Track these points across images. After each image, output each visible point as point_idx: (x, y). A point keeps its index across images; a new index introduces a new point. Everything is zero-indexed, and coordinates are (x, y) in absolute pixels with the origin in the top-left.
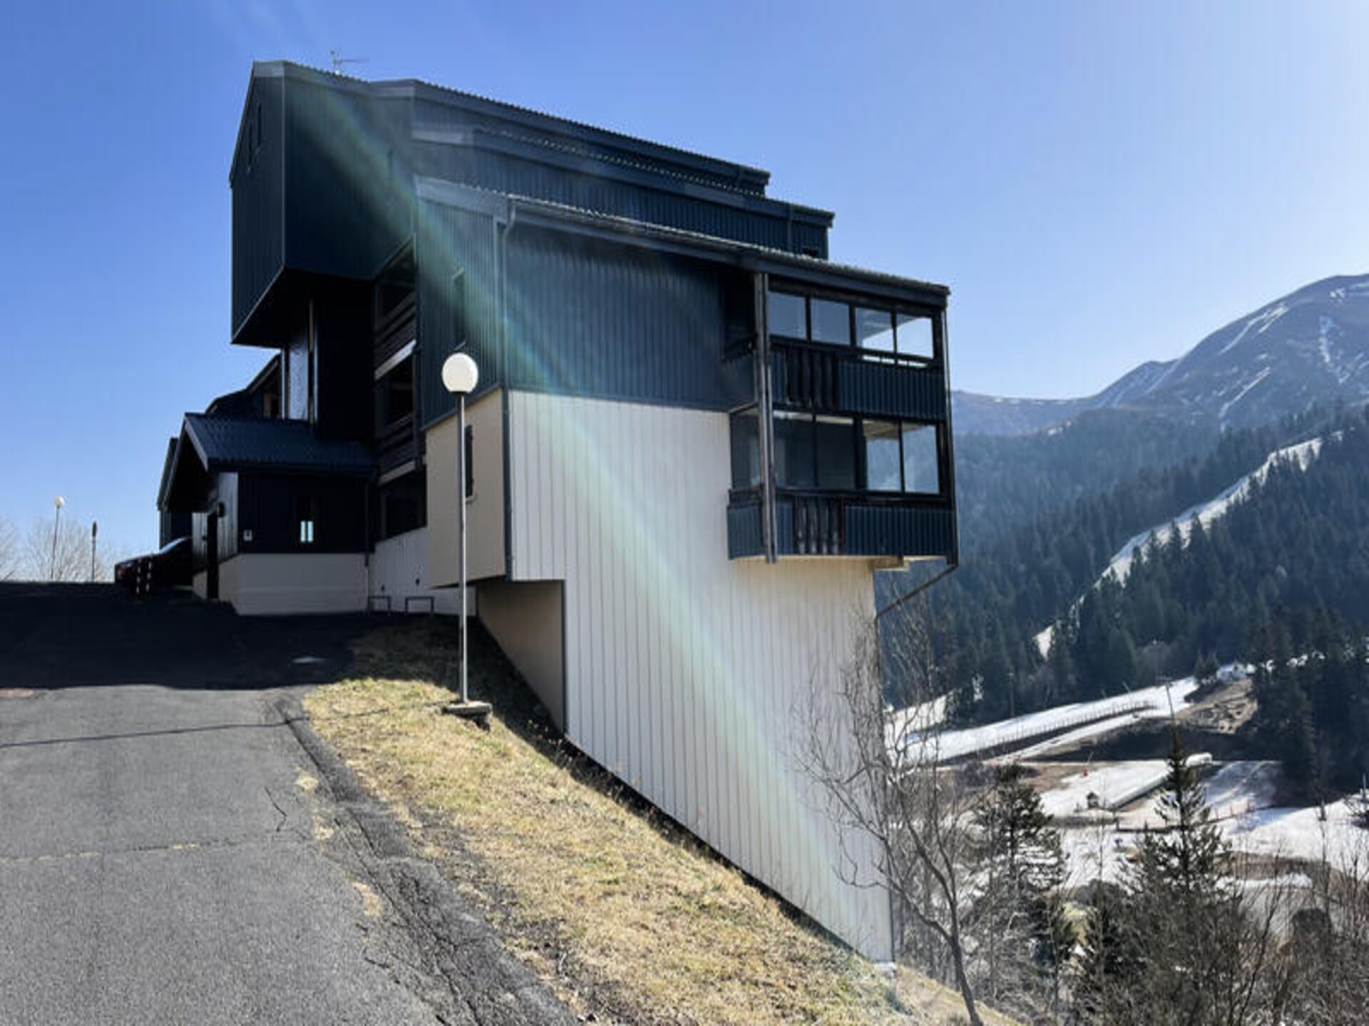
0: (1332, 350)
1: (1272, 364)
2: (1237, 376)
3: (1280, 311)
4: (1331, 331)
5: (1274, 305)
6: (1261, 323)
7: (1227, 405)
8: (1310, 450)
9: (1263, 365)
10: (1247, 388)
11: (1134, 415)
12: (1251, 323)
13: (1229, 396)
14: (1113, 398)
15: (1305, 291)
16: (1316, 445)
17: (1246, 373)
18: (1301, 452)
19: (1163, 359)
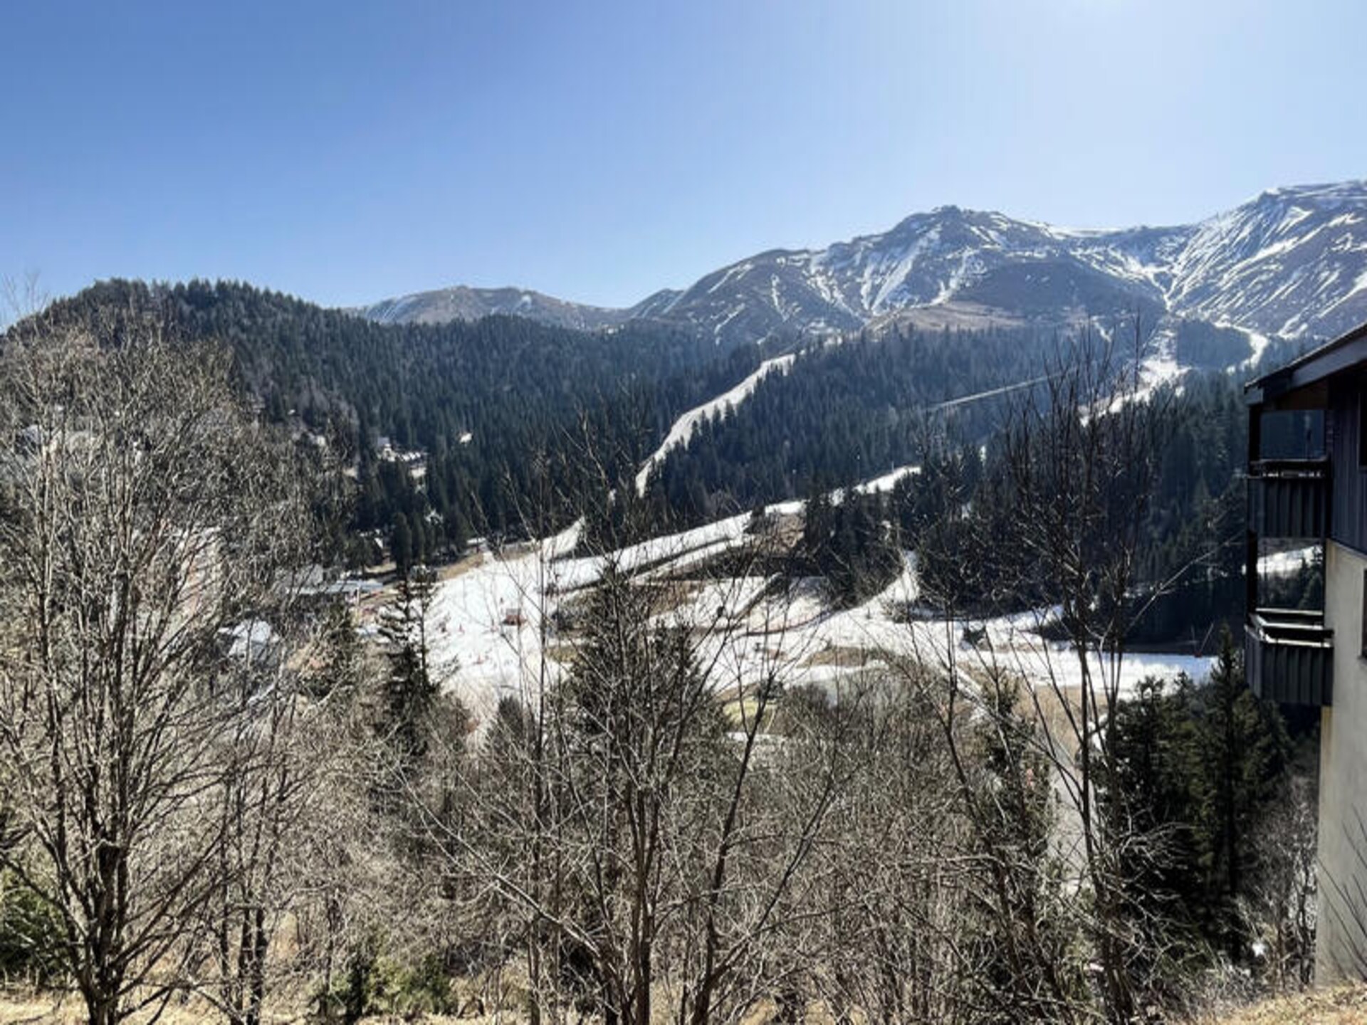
0: (779, 297)
1: (746, 302)
2: (724, 307)
3: (748, 267)
4: (779, 285)
5: (743, 262)
6: (736, 273)
7: (719, 326)
8: (789, 362)
9: (740, 301)
10: (731, 316)
11: (665, 326)
12: (731, 272)
13: (721, 320)
14: (642, 312)
15: (762, 256)
16: (792, 358)
17: (730, 305)
18: (784, 361)
19: (676, 288)
